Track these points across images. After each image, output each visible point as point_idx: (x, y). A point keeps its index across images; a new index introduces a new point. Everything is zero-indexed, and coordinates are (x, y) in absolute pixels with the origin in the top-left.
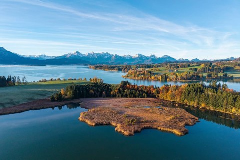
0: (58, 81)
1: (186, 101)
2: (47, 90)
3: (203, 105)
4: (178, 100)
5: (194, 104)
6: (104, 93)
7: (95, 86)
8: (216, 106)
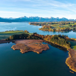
0: (12, 31)
1: (51, 41)
2: (6, 36)
3: (56, 43)
4: (49, 41)
5: (53, 42)
6: (24, 38)
7: (22, 35)
8: (59, 44)
